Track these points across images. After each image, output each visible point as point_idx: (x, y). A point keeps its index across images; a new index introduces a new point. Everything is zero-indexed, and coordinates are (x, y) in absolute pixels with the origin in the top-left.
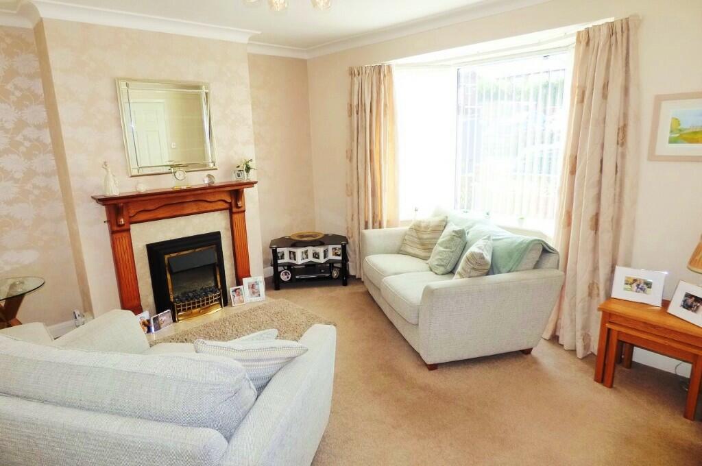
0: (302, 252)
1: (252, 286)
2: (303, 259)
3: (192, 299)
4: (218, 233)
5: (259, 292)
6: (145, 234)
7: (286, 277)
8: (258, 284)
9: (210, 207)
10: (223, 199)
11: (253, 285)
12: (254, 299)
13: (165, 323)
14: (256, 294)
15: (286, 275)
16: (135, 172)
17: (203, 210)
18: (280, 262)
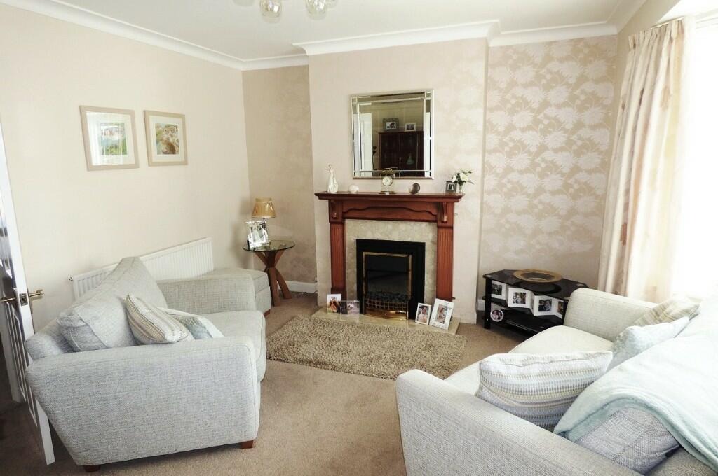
0: (516, 294)
1: (441, 310)
2: (517, 302)
3: (378, 299)
4: (423, 245)
5: (444, 318)
6: (358, 230)
7: (497, 316)
8: (446, 310)
9: (415, 216)
10: (429, 210)
11: (443, 309)
12: (438, 324)
13: (352, 310)
14: (442, 320)
15: (497, 314)
16: (357, 175)
17: (407, 218)
18: (494, 296)
